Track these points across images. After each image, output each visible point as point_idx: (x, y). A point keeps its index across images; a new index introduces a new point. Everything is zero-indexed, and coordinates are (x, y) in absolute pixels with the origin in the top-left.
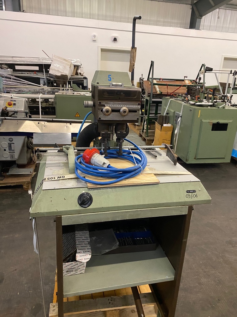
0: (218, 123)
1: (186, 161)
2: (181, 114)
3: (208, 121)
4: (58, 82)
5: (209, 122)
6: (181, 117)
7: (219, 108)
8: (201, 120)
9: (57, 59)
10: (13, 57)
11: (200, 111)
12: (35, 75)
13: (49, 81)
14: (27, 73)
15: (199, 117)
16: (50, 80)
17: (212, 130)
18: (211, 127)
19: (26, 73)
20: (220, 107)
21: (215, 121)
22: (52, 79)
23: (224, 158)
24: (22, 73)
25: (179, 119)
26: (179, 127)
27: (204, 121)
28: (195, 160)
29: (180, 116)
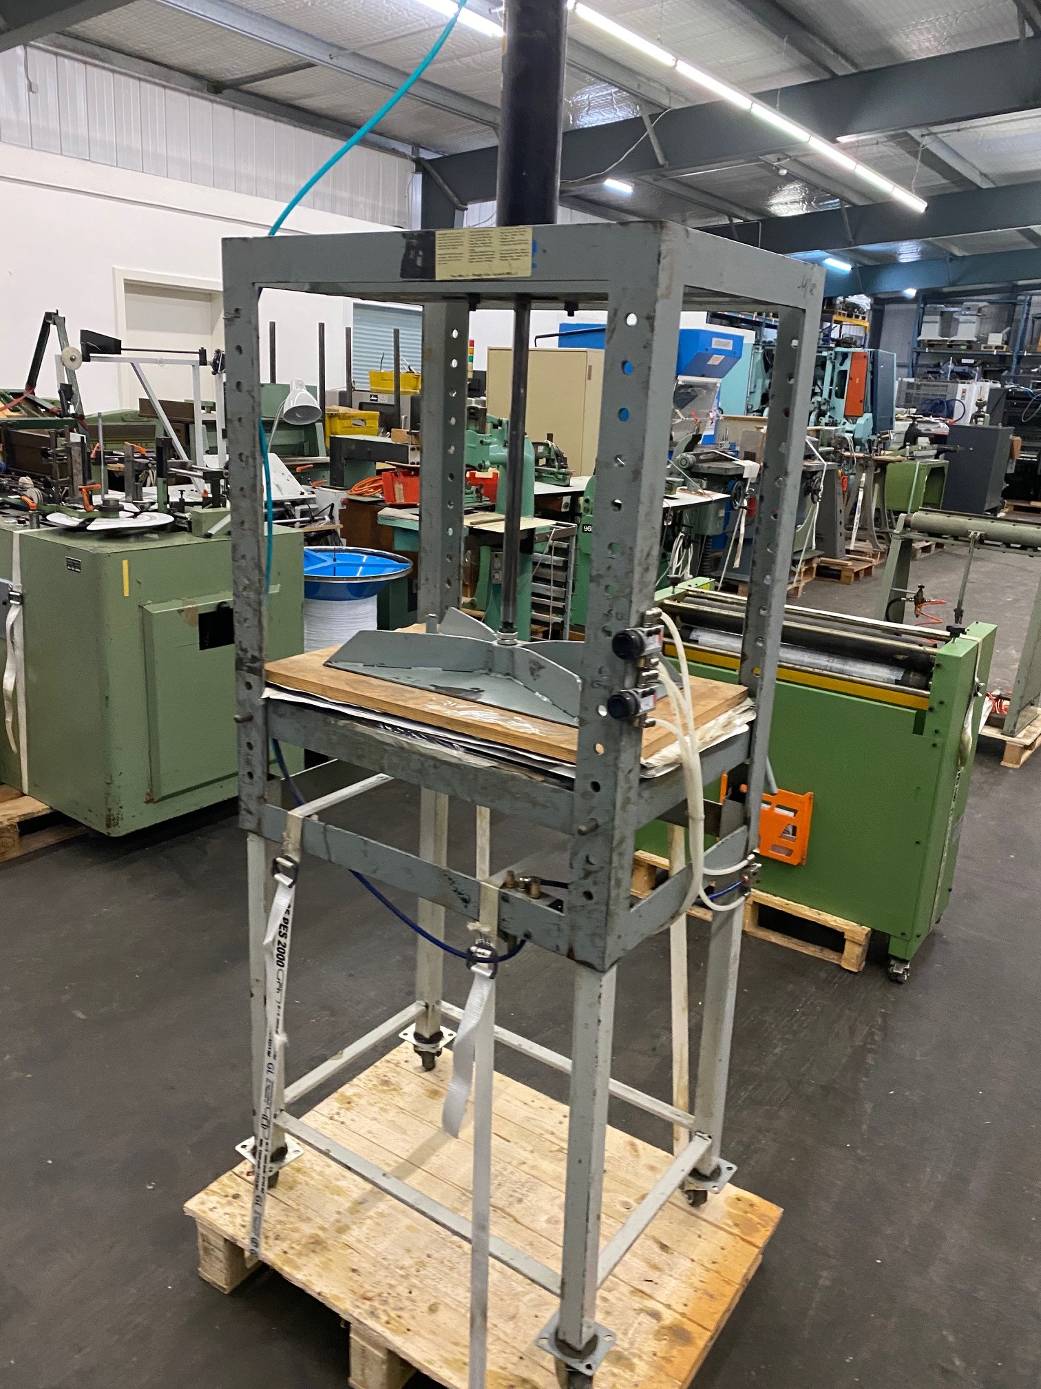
0: (221, 611)
1: (108, 826)
2: (15, 584)
3: (175, 606)
5: (180, 611)
6: (21, 599)
7: (209, 536)
8: (141, 607)
11: (125, 563)
15: (126, 594)
17: (203, 647)
18: (196, 630)
20: (213, 531)
21: (208, 603)
25: (14, 613)
26: (19, 653)
27: (154, 609)
28: (151, 806)
29: (11, 597)
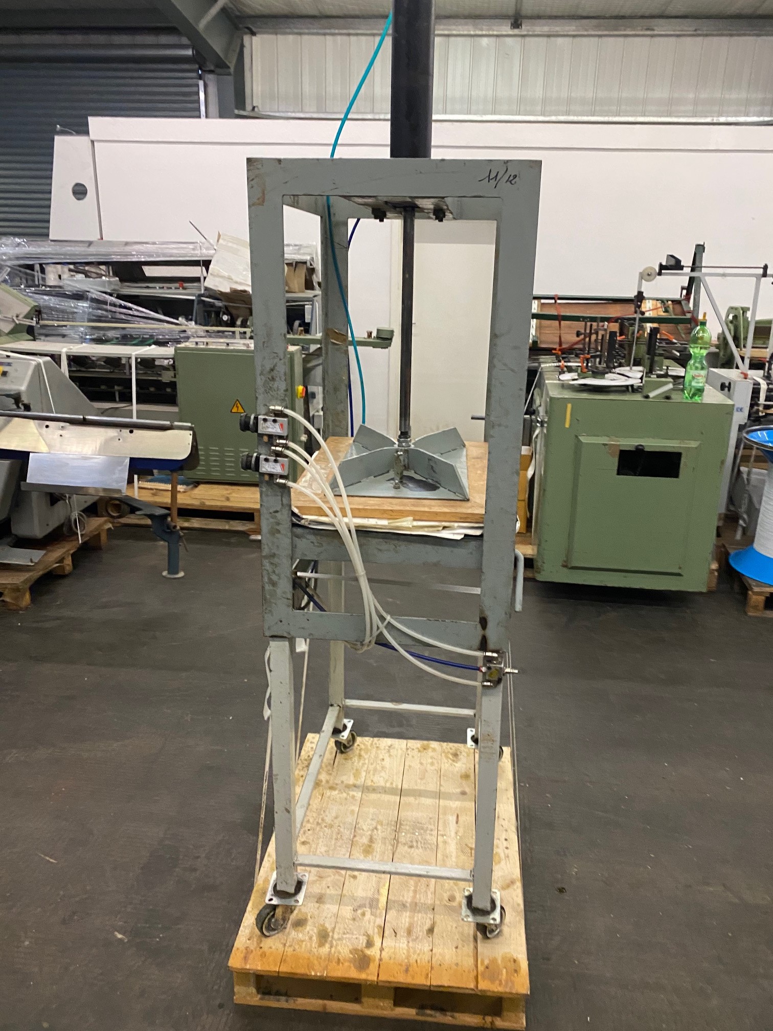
0: (639, 452)
2: (542, 414)
3: (602, 440)
4: (234, 312)
5: (606, 445)
6: (542, 424)
7: (647, 397)
8: (577, 437)
9: (230, 244)
10: (127, 244)
11: (569, 406)
12: (181, 291)
13: (212, 309)
14: (161, 285)
15: (567, 425)
16: (212, 305)
17: (618, 474)
18: (616, 461)
19: (158, 285)
20: (651, 394)
21: (629, 443)
22: (218, 303)
23: (679, 575)
24: (148, 287)
25: (537, 432)
26: (538, 456)
28: (565, 569)
29: (538, 421)
